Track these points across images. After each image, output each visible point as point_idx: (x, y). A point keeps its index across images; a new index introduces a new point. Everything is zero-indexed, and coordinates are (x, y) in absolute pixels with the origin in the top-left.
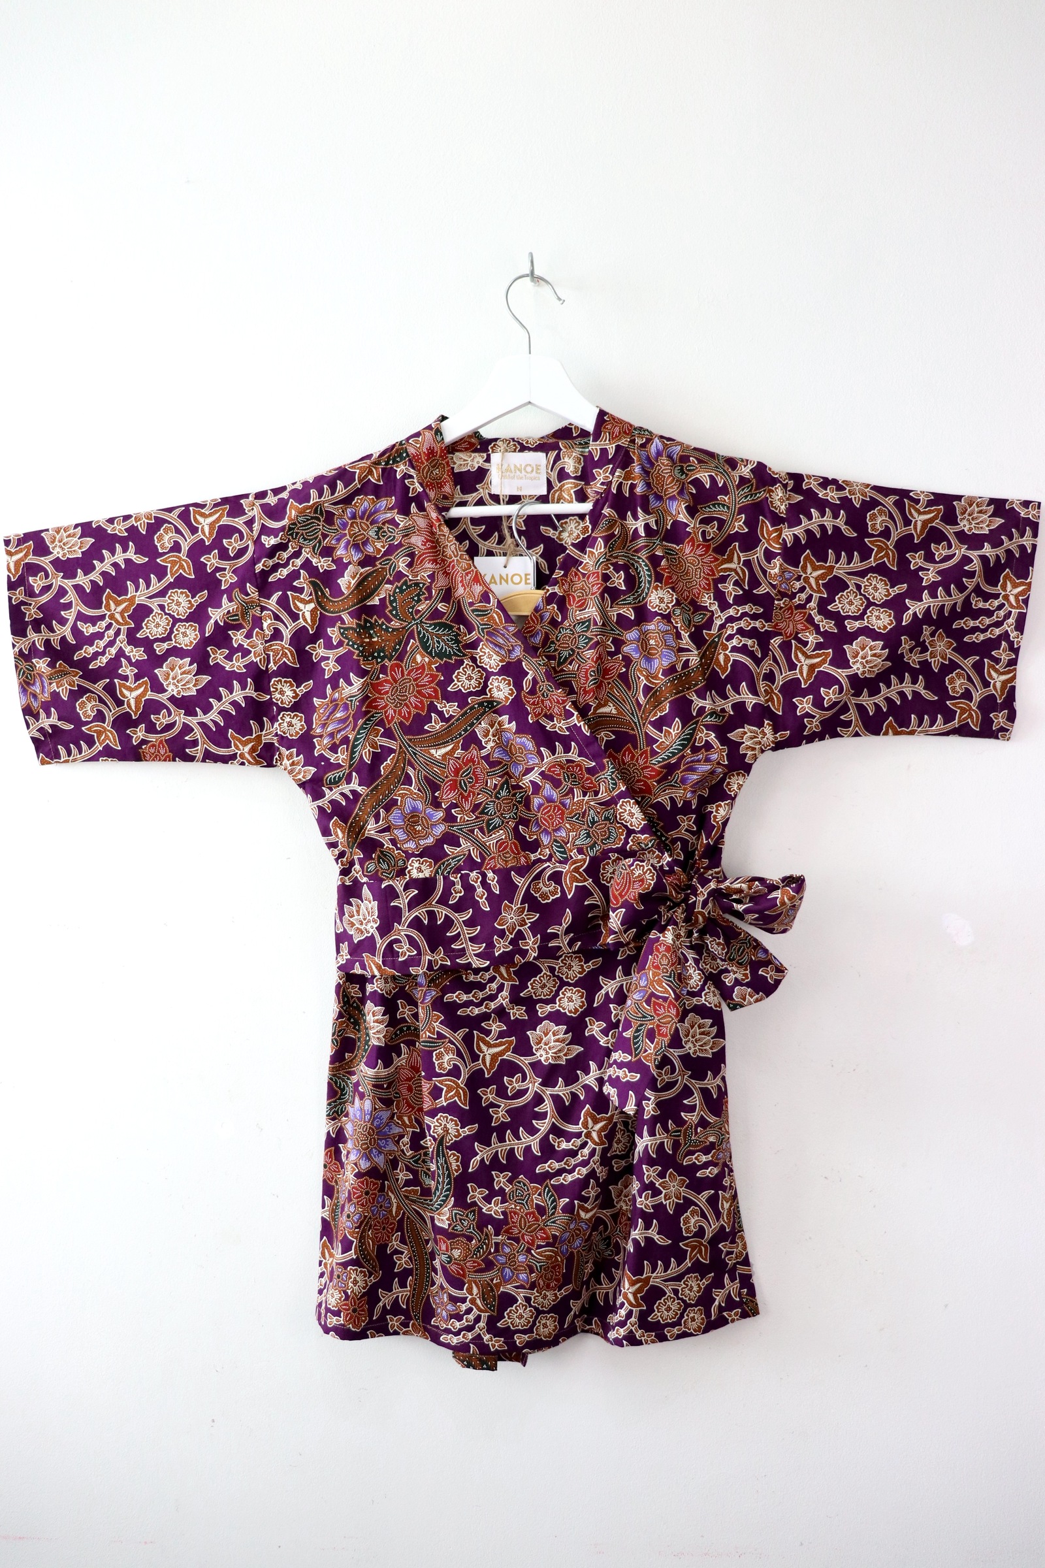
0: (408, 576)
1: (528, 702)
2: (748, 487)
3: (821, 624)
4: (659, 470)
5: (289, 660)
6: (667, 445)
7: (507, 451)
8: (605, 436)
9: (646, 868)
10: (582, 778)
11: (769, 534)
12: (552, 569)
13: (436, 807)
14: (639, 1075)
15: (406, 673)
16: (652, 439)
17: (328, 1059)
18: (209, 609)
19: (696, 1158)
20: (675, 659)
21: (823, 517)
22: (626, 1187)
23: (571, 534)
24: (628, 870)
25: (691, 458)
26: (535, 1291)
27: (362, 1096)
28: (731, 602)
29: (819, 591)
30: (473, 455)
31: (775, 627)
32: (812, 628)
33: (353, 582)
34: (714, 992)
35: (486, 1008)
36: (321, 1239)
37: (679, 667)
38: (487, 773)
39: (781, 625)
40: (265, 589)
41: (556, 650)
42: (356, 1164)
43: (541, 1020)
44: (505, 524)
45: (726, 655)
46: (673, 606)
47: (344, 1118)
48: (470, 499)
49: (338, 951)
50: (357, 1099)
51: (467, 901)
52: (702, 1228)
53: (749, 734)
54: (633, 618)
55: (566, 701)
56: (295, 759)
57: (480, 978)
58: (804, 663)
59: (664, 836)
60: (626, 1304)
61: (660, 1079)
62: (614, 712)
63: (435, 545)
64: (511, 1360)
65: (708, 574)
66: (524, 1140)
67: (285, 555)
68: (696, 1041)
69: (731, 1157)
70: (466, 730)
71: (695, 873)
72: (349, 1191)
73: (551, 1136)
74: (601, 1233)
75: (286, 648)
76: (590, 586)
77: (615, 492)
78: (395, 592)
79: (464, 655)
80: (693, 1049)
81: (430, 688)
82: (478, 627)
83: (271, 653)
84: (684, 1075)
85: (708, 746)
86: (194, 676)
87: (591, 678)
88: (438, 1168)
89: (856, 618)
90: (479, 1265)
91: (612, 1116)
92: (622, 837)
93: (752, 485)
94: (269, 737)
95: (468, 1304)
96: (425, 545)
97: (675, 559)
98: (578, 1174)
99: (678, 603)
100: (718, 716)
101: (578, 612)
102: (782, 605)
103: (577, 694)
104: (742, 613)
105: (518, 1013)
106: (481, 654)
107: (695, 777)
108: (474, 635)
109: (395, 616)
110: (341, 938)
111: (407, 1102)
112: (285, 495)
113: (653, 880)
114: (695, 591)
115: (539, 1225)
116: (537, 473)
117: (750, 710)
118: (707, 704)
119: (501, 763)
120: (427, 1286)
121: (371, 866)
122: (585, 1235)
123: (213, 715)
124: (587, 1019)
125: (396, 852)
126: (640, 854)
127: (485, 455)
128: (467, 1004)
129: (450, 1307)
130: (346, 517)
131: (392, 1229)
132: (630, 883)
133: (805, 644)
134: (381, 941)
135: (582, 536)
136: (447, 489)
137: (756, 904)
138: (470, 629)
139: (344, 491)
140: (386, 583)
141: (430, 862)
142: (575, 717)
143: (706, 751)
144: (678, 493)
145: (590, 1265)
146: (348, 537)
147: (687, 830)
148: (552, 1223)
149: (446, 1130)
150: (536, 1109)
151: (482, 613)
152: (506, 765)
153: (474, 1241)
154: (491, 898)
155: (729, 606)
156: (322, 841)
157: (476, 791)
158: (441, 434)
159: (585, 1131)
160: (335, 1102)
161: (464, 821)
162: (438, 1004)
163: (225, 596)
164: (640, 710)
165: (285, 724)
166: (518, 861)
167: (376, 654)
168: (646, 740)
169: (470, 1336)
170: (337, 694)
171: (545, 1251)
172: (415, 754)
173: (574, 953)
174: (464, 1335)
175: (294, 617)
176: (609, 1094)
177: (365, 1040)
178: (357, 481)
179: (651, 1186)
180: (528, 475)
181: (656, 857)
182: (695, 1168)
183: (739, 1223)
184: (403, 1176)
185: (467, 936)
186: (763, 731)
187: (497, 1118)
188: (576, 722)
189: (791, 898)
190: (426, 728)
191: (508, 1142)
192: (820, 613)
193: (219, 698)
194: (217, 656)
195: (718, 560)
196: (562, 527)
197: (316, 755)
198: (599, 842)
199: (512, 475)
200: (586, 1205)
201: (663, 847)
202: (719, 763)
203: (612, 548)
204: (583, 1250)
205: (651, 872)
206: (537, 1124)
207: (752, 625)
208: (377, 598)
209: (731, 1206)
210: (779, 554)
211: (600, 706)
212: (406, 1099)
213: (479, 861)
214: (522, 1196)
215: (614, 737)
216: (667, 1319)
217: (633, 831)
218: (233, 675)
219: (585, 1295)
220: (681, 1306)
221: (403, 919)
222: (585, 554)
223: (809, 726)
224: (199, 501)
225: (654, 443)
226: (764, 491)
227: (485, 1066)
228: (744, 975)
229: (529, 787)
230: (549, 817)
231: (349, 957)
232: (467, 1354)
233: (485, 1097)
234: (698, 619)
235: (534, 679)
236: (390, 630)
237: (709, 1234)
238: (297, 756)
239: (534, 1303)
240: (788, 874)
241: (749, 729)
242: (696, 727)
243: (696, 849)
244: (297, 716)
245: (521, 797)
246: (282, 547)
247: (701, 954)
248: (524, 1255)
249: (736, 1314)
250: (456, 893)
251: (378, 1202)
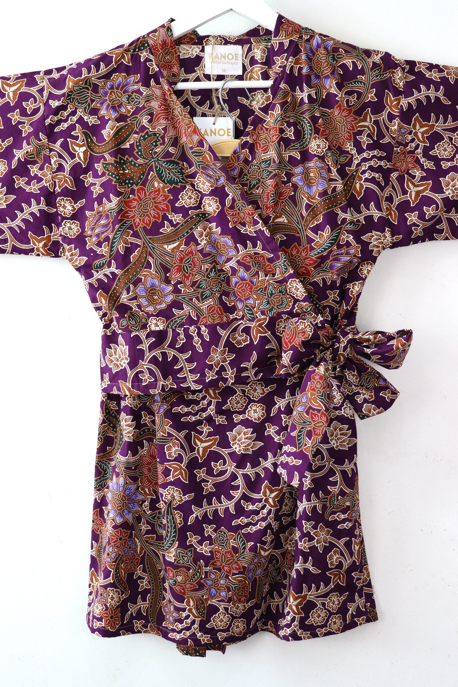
0: (149, 129)
1: (229, 214)
2: (378, 70)
3: (425, 163)
4: (318, 57)
5: (69, 185)
6: (324, 40)
7: (215, 44)
8: (283, 33)
9: (307, 324)
10: (265, 265)
11: (391, 102)
12: (245, 125)
13: (167, 283)
14: (301, 461)
15: (147, 194)
16: (314, 36)
17: (96, 451)
18: (14, 150)
19: (337, 517)
20: (327, 186)
21: (428, 90)
22: (291, 535)
23: (258, 102)
24: (295, 326)
25: (340, 49)
26: (231, 604)
27: (118, 475)
28: (365, 148)
29: (424, 142)
30: (193, 46)
31: (394, 165)
32: (419, 167)
33: (112, 132)
34: (350, 407)
35: (200, 416)
36: (90, 569)
37: (329, 191)
38: (202, 261)
39: (398, 164)
40: (52, 137)
41: (248, 180)
42: (113, 520)
43: (236, 425)
44: (214, 94)
45: (360, 184)
46: (326, 150)
47: (106, 490)
48: (190, 78)
49: (102, 379)
50: (114, 477)
51: (188, 346)
52: (341, 562)
53: (375, 237)
54: (299, 159)
55: (254, 213)
56: (73, 251)
57: (196, 397)
58: (413, 190)
59: (318, 304)
60: (291, 613)
61: (314, 464)
62: (286, 221)
63: (167, 108)
64: (215, 649)
65: (350, 129)
66: (224, 504)
67: (66, 114)
68: (338, 439)
69: (360, 516)
70: (187, 233)
71: (339, 329)
72: (109, 537)
73: (242, 501)
74: (274, 565)
75: (67, 177)
76: (271, 136)
77: (288, 72)
78: (140, 140)
79: (187, 182)
80: (336, 444)
81: (164, 204)
82: (196, 164)
83: (57, 181)
84: (330, 461)
85: (348, 244)
86: (4, 195)
87: (271, 199)
88: (168, 522)
89: (448, 160)
90: (194, 586)
91: (282, 488)
92: (291, 304)
93: (381, 68)
94: (56, 237)
95: (187, 613)
96: (160, 108)
97: (328, 119)
98: (260, 526)
99: (330, 149)
100: (355, 224)
101: (263, 154)
102: (399, 151)
103: (261, 209)
104: (372, 156)
105: (220, 420)
106: (198, 182)
107: (339, 265)
108: (193, 169)
109: (140, 156)
110: (104, 370)
111: (148, 479)
112: (65, 72)
113: (311, 332)
114: (341, 141)
115: (234, 560)
116: (236, 59)
117: (376, 221)
118: (348, 216)
119: (210, 254)
120: (160, 600)
121: (124, 322)
122: (264, 566)
123: (18, 222)
124: (266, 424)
125: (141, 313)
126: (302, 315)
127: (201, 47)
128: (188, 414)
129: (175, 614)
130: (106, 88)
131: (137, 563)
132: (296, 334)
133: (414, 177)
134: (130, 372)
135: (266, 103)
136: (175, 69)
137: (379, 349)
138: (191, 165)
139: (105, 70)
140: (134, 134)
141: (164, 320)
142: (260, 224)
143: (347, 248)
144: (331, 74)
145: (267, 586)
146: (108, 101)
147: (333, 300)
148: (242, 558)
149: (173, 497)
150: (232, 483)
151: (199, 154)
152: (214, 256)
153: (191, 571)
154: (204, 343)
155: (364, 151)
156: (91, 306)
157: (194, 273)
158: (171, 31)
159: (265, 498)
160: (100, 479)
161: (186, 293)
162: (168, 414)
163: (25, 141)
164: (303, 220)
165: (67, 228)
166: (222, 319)
167: (127, 181)
168: (307, 240)
169: (188, 633)
170: (101, 208)
171: (238, 577)
172: (153, 248)
173: (258, 380)
174: (184, 633)
175: (72, 156)
176: (281, 473)
177: (120, 438)
178: (114, 63)
179: (308, 534)
180: (230, 61)
181: (313, 318)
182: (336, 523)
183: (365, 559)
184: (144, 527)
185: (188, 369)
186: (384, 236)
187: (207, 489)
188: (261, 227)
189: (403, 345)
190: (161, 231)
191: (214, 505)
192: (424, 156)
193: (22, 211)
194: (20, 182)
195: (356, 119)
196: (252, 98)
197: (88, 249)
198: (275, 307)
199: (219, 61)
200: (265, 547)
201: (318, 311)
202: (355, 256)
203: (286, 111)
204: (263, 577)
205: (310, 327)
206: (233, 493)
207: (379, 164)
208: (128, 144)
209: (359, 548)
210: (398, 116)
211: (276, 217)
212: (147, 477)
213: (196, 319)
214: (223, 540)
215: (285, 238)
216: (317, 623)
217: (298, 300)
218: (31, 195)
219: (264, 606)
220: (327, 614)
221: (145, 358)
222: (268, 115)
223: (415, 232)
224: (5, 76)
225: (316, 39)
226: (389, 72)
227: (199, 455)
228: (370, 396)
229: (229, 270)
230: (242, 290)
231: (109, 383)
232: (186, 646)
233: (199, 475)
234: (343, 160)
235: (233, 199)
236: (137, 165)
237: (345, 566)
238: (75, 249)
239: (230, 611)
240: (401, 329)
241: (375, 234)
242: (340, 232)
243: (339, 313)
244: (75, 223)
245: (224, 277)
246: (63, 108)
247: (341, 382)
248: (224, 579)
249: (363, 620)
250: (180, 340)
251: (128, 545)
